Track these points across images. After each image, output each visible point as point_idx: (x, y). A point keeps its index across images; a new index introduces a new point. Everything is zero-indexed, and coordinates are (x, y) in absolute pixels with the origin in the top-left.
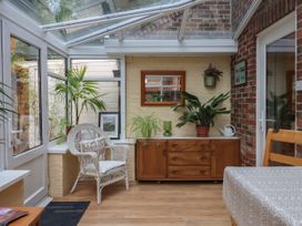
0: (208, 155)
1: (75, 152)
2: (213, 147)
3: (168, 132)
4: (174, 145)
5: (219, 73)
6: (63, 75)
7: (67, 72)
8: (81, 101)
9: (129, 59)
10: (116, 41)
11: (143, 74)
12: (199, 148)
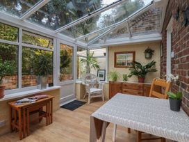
0: (142, 91)
1: (84, 84)
2: (145, 88)
3: (125, 79)
4: (126, 85)
5: (153, 51)
6: (86, 55)
7: (88, 55)
8: (91, 65)
9: (109, 48)
10: (103, 41)
11: (115, 54)
12: (137, 88)
